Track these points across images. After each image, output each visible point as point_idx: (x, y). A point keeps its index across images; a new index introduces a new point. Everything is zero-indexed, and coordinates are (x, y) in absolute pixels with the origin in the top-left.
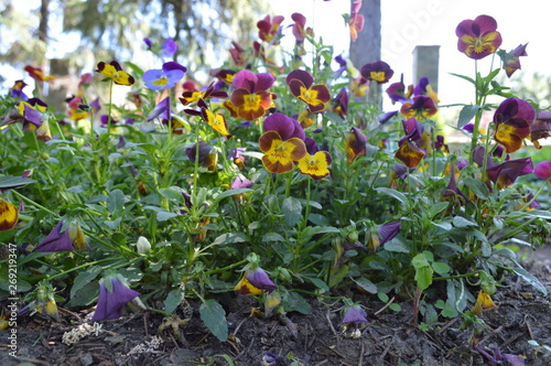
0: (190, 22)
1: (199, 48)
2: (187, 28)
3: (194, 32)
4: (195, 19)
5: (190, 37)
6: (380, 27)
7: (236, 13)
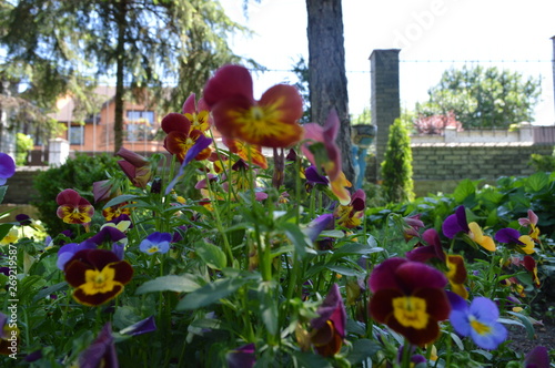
0: (135, 33)
1: (146, 61)
2: (132, 41)
3: (138, 44)
4: (140, 28)
5: (134, 50)
6: (342, 39)
7: (185, 23)
